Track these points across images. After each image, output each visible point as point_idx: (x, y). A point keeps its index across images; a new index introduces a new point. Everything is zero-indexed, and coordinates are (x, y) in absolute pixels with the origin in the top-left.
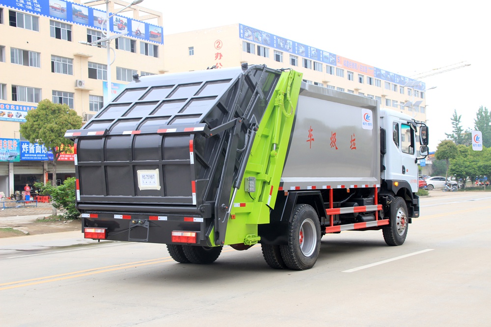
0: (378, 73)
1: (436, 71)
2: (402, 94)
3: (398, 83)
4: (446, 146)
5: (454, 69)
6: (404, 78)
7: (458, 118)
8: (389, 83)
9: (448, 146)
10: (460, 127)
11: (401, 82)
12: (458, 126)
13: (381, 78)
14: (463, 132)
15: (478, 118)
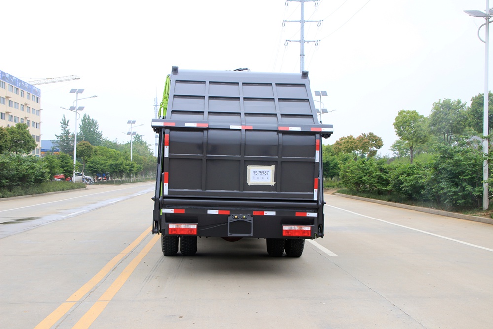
0: (3, 76)
1: (50, 80)
2: (22, 97)
3: (19, 87)
4: (84, 146)
5: (66, 80)
6: (24, 83)
7: (66, 122)
8: (12, 86)
9: (86, 147)
10: (68, 130)
11: (21, 86)
12: (66, 129)
13: (5, 81)
14: (70, 135)
15: (82, 123)
